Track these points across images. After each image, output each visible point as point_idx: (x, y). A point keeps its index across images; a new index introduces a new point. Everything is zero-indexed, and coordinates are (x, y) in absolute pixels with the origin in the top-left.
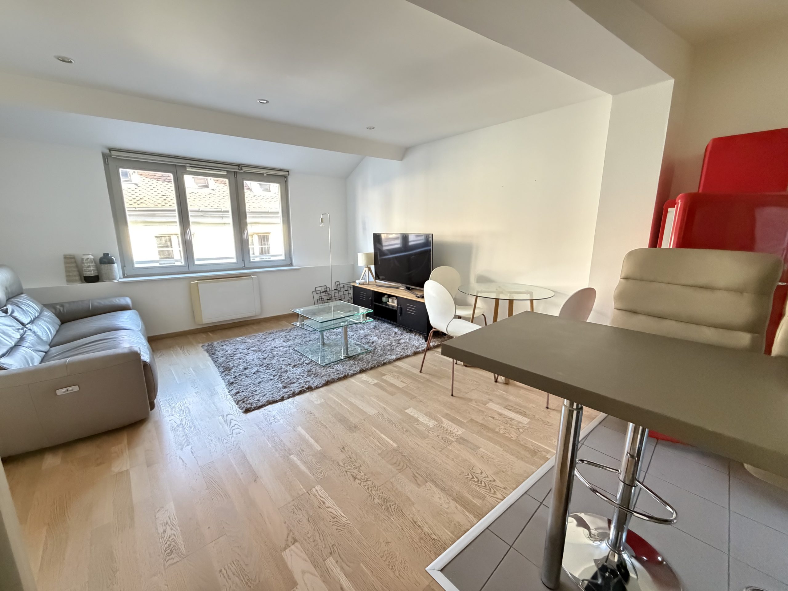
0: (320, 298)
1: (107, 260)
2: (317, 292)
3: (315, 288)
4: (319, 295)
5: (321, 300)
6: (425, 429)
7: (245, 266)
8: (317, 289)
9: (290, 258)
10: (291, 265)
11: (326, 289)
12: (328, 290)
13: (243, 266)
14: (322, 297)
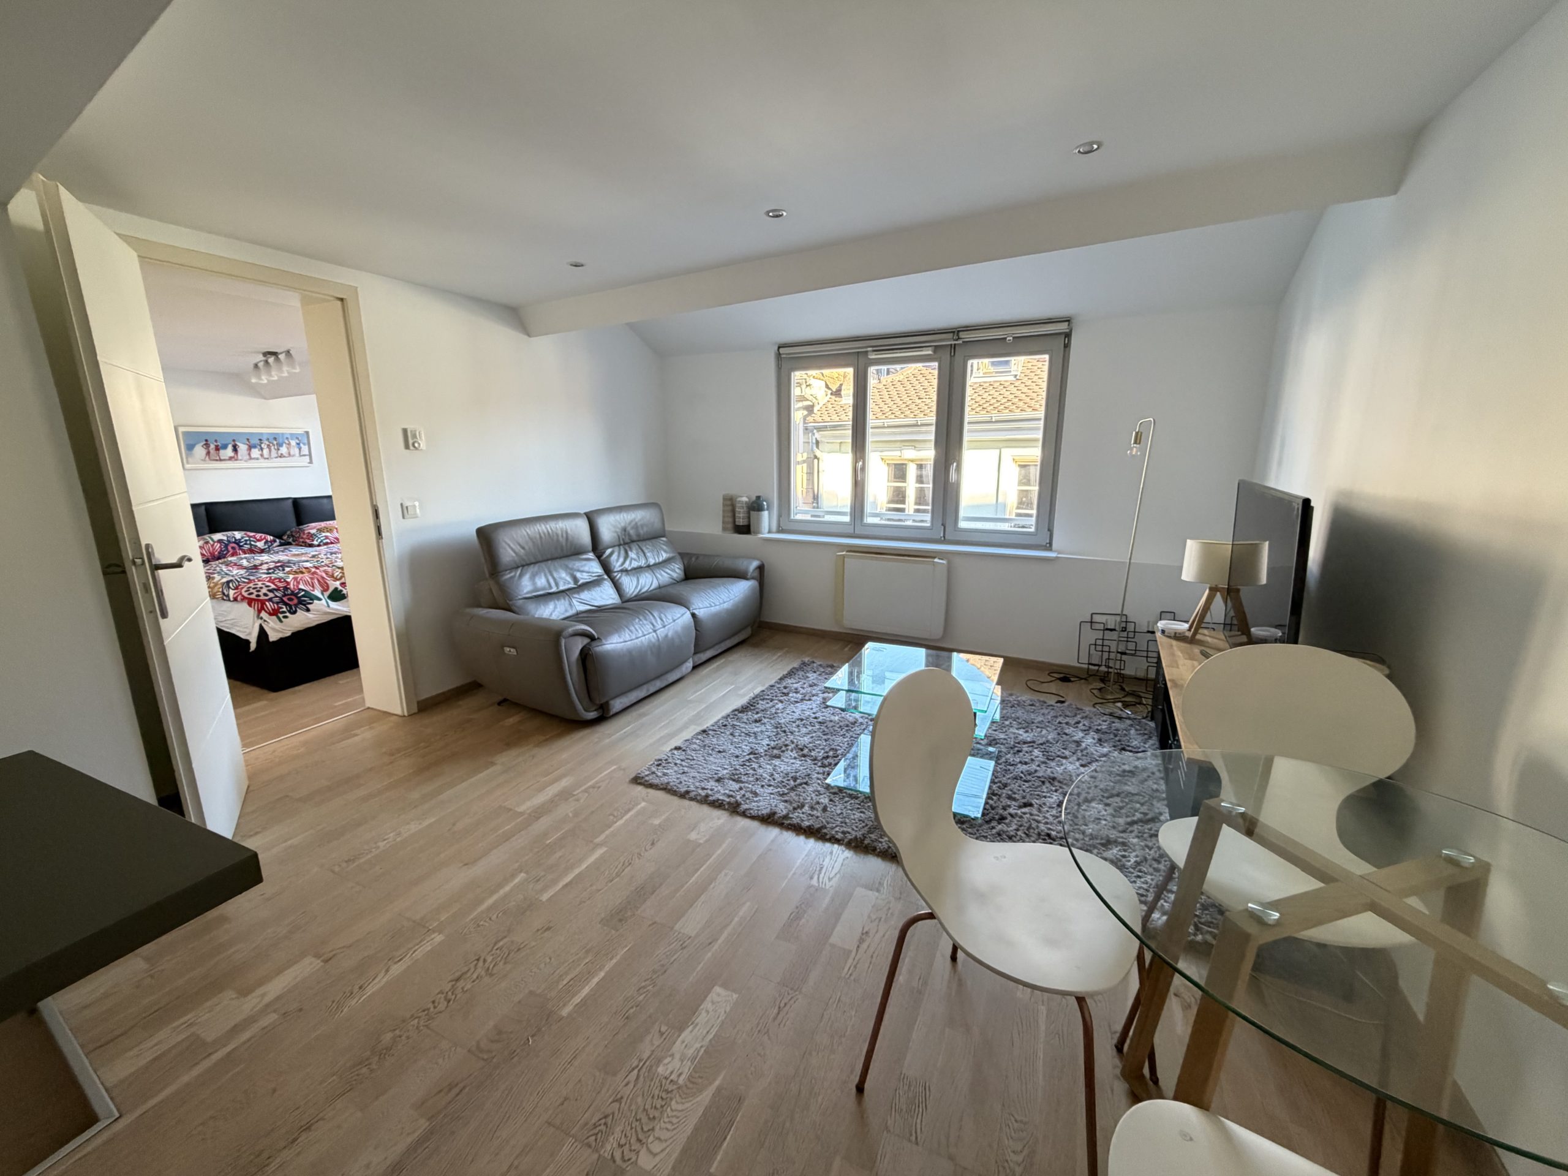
0: (1100, 642)
1: (756, 506)
2: (1095, 626)
3: (1092, 614)
5: (1099, 648)
6: (645, 1056)
8: (1097, 618)
9: (1049, 530)
10: (1049, 547)
11: (1124, 625)
12: (1131, 627)
14: (1106, 643)
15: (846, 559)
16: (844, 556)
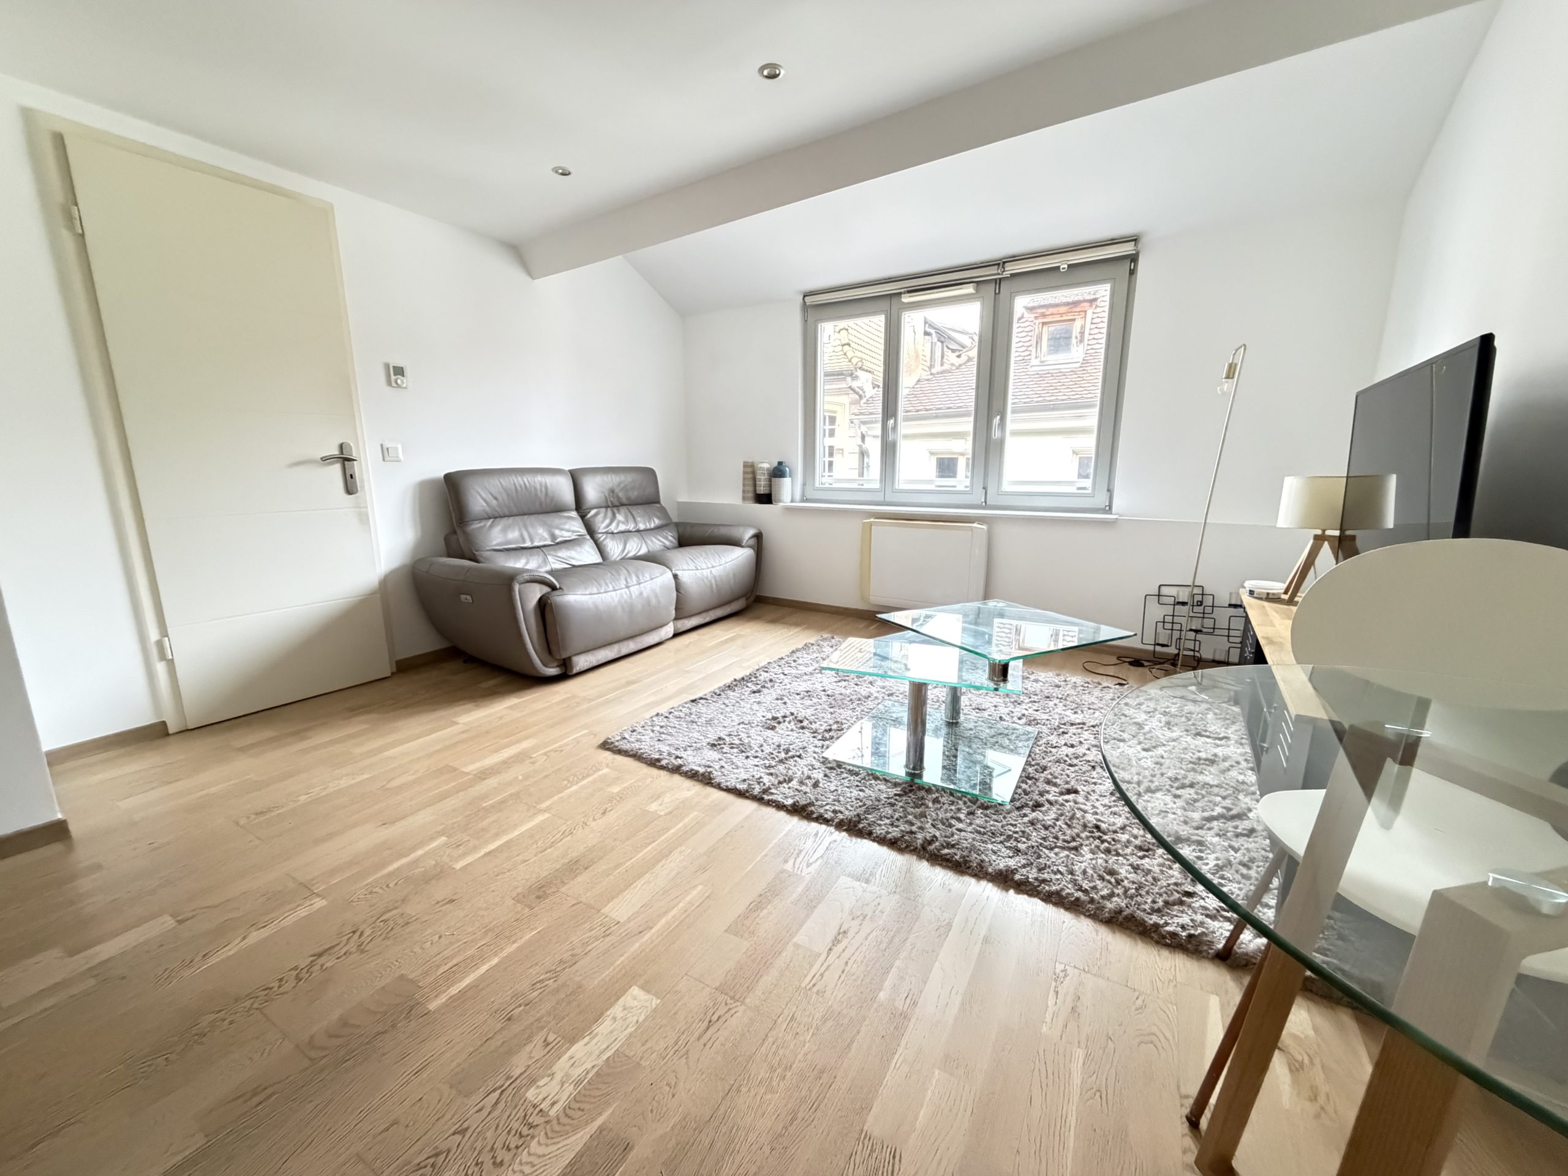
0: (1169, 619)
1: (778, 472)
2: (1164, 600)
3: (1160, 586)
4: (1169, 610)
5: (1169, 626)
6: (516, 1073)
7: (986, 502)
8: (1165, 591)
9: (1108, 490)
10: (1109, 509)
11: (1199, 598)
12: (1208, 601)
13: (983, 500)
14: (1176, 619)
15: (873, 527)
16: (871, 524)
